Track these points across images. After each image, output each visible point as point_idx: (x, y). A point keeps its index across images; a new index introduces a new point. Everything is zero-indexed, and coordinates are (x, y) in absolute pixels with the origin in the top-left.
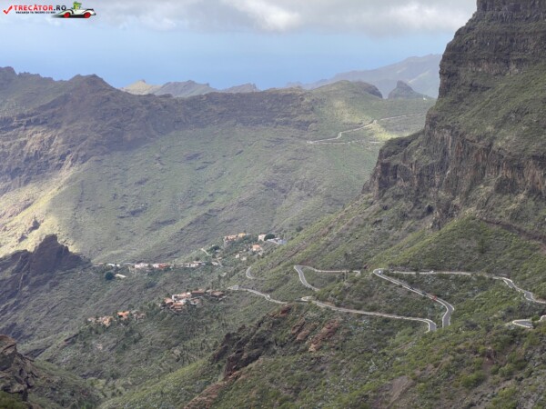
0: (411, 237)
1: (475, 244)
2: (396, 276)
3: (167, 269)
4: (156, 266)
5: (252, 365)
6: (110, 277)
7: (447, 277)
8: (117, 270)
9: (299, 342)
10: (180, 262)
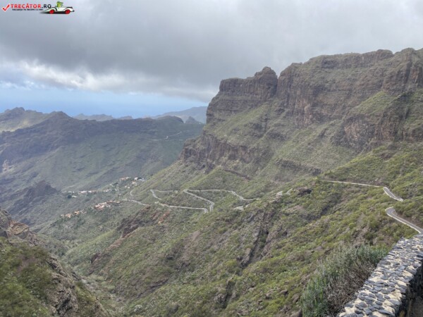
0: (197, 177)
1: (221, 179)
2: (192, 192)
3: (95, 193)
4: (90, 192)
5: (135, 231)
6: (70, 197)
7: (211, 192)
8: (73, 194)
9: (154, 220)
10: (100, 190)
